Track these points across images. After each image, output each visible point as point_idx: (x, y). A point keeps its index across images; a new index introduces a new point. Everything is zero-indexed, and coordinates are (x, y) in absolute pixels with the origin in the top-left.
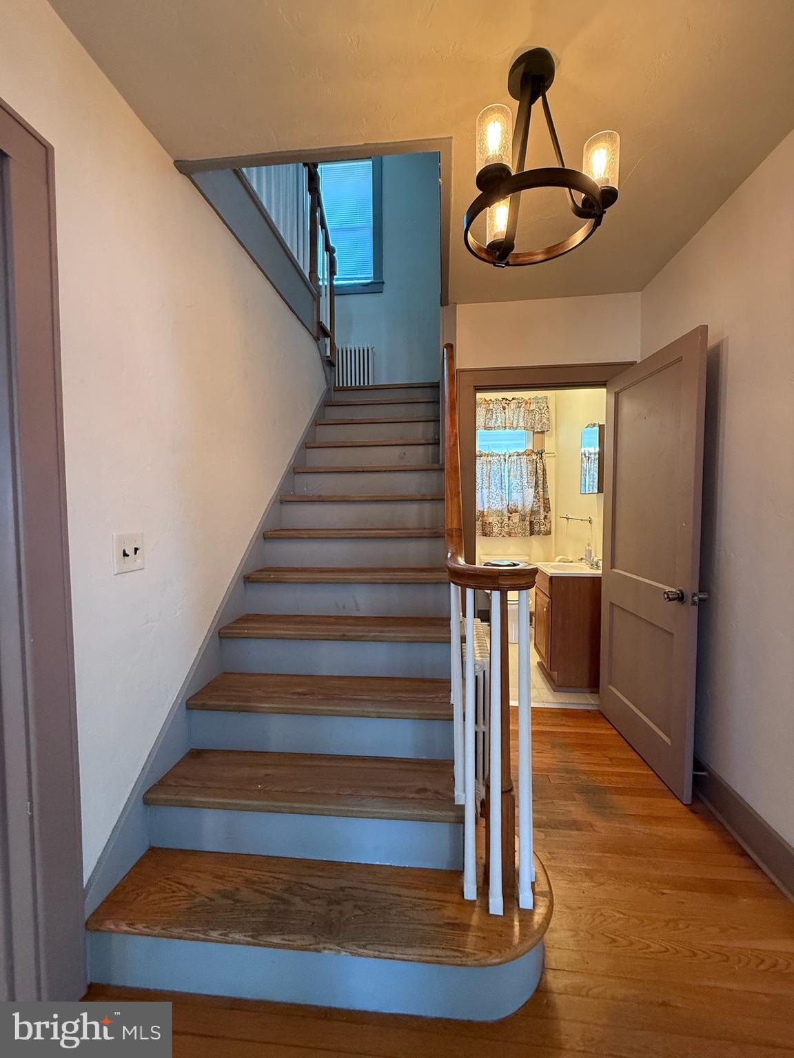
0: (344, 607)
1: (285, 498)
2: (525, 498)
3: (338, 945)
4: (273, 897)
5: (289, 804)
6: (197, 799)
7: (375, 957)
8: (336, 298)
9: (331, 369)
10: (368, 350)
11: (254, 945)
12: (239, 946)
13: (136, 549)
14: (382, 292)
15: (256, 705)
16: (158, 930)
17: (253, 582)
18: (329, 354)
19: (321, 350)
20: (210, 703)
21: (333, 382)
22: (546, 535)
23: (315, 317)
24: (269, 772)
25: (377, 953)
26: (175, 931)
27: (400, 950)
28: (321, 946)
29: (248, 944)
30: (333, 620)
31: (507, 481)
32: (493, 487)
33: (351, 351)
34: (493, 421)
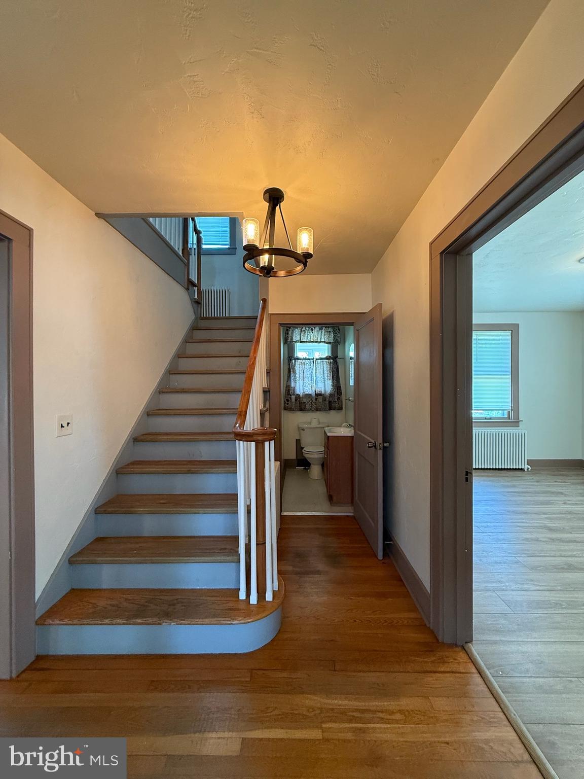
0: (193, 455)
1: (163, 390)
2: (325, 386)
3: (171, 620)
4: (139, 604)
5: (150, 558)
6: (99, 559)
7: (189, 624)
8: (202, 257)
9: (198, 306)
10: (225, 291)
11: (127, 624)
12: (119, 626)
13: (68, 424)
14: (235, 254)
15: (136, 509)
16: (75, 622)
17: (138, 441)
18: (196, 297)
19: (191, 296)
20: (110, 509)
21: (199, 313)
22: (339, 409)
23: (186, 276)
24: (140, 545)
25: (189, 622)
26: (85, 621)
27: (201, 620)
28: (162, 621)
29: (124, 624)
30: (185, 463)
31: (315, 375)
32: (306, 379)
33: (214, 291)
34: (306, 337)
